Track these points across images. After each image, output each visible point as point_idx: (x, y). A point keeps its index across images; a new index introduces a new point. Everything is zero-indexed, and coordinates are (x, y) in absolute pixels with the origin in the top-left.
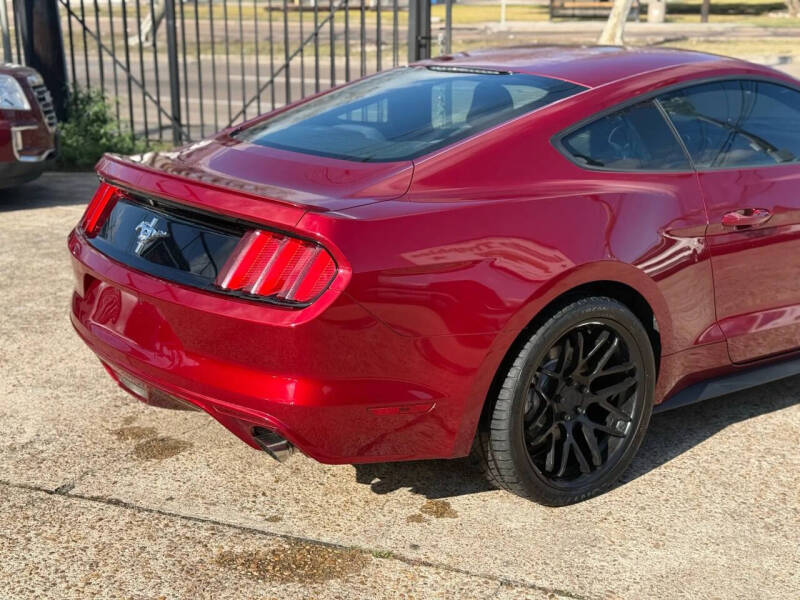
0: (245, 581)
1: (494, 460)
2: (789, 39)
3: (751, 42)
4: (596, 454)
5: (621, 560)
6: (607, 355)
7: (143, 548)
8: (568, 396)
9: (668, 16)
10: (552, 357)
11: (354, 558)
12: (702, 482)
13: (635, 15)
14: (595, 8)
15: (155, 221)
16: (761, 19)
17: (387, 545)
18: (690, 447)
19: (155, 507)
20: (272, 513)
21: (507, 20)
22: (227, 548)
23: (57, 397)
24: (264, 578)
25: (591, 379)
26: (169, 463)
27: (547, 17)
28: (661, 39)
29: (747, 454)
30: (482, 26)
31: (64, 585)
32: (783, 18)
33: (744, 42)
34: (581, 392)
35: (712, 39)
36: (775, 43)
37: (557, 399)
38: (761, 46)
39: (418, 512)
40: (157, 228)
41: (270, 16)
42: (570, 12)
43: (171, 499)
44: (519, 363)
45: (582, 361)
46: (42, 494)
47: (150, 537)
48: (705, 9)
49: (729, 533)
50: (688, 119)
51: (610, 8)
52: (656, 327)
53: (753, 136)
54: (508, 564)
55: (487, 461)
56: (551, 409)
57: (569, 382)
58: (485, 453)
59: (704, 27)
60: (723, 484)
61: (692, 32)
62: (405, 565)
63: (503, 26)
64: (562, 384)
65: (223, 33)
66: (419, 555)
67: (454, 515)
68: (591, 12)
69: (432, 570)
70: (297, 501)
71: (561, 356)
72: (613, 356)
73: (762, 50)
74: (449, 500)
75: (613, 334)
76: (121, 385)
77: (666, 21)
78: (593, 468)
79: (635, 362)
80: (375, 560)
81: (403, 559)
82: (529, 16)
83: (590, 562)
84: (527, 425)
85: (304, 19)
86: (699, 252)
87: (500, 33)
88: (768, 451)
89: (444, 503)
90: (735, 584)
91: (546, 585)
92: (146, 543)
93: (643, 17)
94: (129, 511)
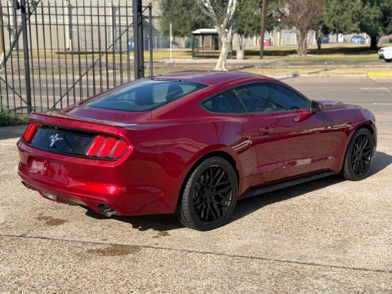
0: (99, 256)
1: (183, 214)
2: (297, 66)
3: (281, 68)
4: (218, 213)
5: (228, 244)
6: (221, 177)
7: (59, 250)
8: (208, 192)
9: (245, 56)
10: (202, 179)
11: (136, 248)
12: (255, 222)
13: (230, 56)
14: (213, 53)
15: (57, 134)
16: (286, 58)
17: (146, 244)
18: (252, 212)
19: (60, 239)
20: (104, 238)
21: (172, 58)
22: (90, 248)
23: (9, 208)
24: (105, 255)
25: (216, 186)
26: (61, 226)
27: (191, 56)
28: (242, 67)
29: (271, 214)
30: (161, 61)
31: (34, 261)
32: (296, 57)
33: (278, 68)
34: (212, 191)
35: (264, 66)
36: (292, 68)
37: (204, 193)
38: (285, 70)
39: (156, 235)
40: (58, 137)
41: (59, 56)
42: (201, 54)
43: (65, 236)
44: (191, 179)
45: (212, 180)
46: (15, 237)
47: (61, 247)
48: (261, 53)
49: (263, 235)
50: (249, 97)
51: (219, 53)
52: (237, 168)
53: (274, 103)
54: (189, 247)
55: (181, 215)
56: (202, 197)
57: (208, 187)
58: (180, 212)
59: (261, 61)
60: (262, 222)
61: (256, 63)
62: (154, 249)
63: (171, 61)
64: (205, 188)
65: (37, 65)
66: (159, 246)
67: (170, 235)
68: (211, 55)
69: (164, 250)
70: (112, 235)
71: (205, 179)
72: (223, 178)
73: (286, 72)
74: (167, 231)
75: (222, 170)
76: (44, 196)
77: (244, 58)
78: (217, 218)
79: (230, 180)
80: (143, 248)
81: (153, 247)
82: (183, 56)
83: (217, 245)
84: (194, 201)
85: (74, 58)
86: (251, 144)
87: (170, 64)
88: (278, 212)
89: (166, 233)
90: (265, 248)
91: (203, 251)
92: (60, 248)
93: (234, 57)
94: (50, 240)
